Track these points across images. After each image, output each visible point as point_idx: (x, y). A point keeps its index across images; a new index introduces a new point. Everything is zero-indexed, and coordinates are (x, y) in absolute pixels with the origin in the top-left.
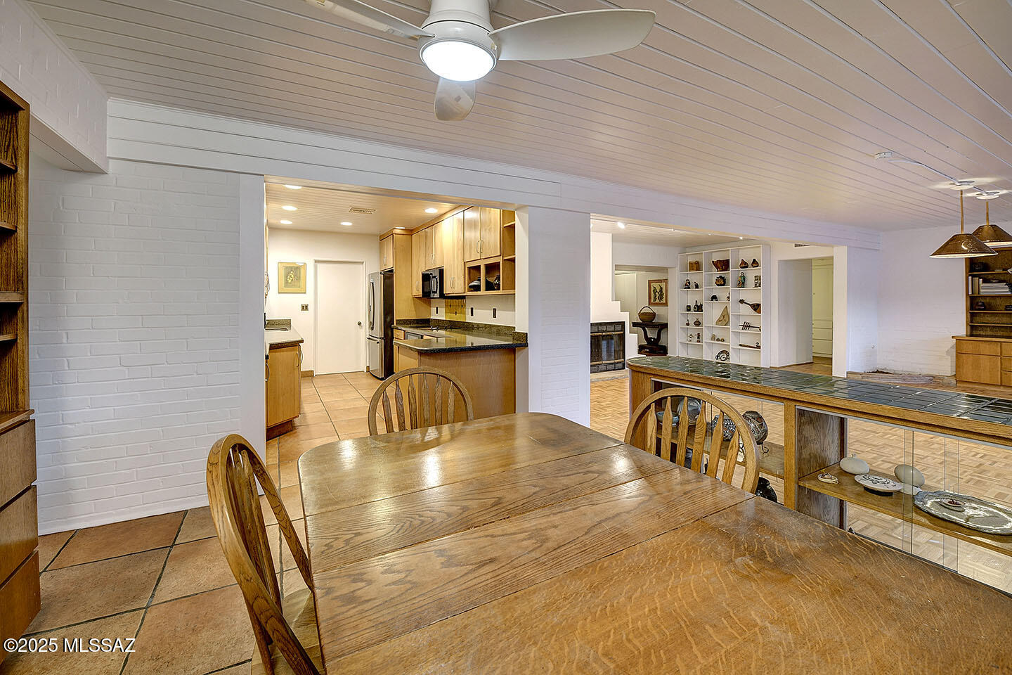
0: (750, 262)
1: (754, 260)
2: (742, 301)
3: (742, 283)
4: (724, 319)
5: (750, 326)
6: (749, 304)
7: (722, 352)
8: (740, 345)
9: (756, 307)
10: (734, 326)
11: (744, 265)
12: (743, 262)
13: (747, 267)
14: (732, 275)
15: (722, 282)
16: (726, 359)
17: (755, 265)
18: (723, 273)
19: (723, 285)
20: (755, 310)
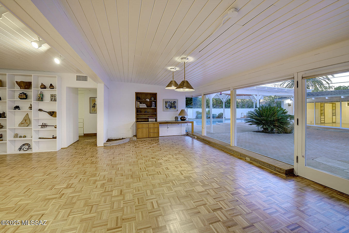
0: (48, 85)
1: (51, 85)
2: (40, 110)
3: (41, 98)
4: (26, 122)
5: (47, 126)
6: (46, 112)
7: (24, 145)
8: (40, 138)
9: (52, 114)
10: (35, 127)
11: (44, 87)
12: (42, 85)
13: (45, 88)
14: (33, 93)
15: (24, 97)
16: (28, 149)
17: (51, 87)
18: (25, 91)
19: (26, 99)
20: (51, 115)
